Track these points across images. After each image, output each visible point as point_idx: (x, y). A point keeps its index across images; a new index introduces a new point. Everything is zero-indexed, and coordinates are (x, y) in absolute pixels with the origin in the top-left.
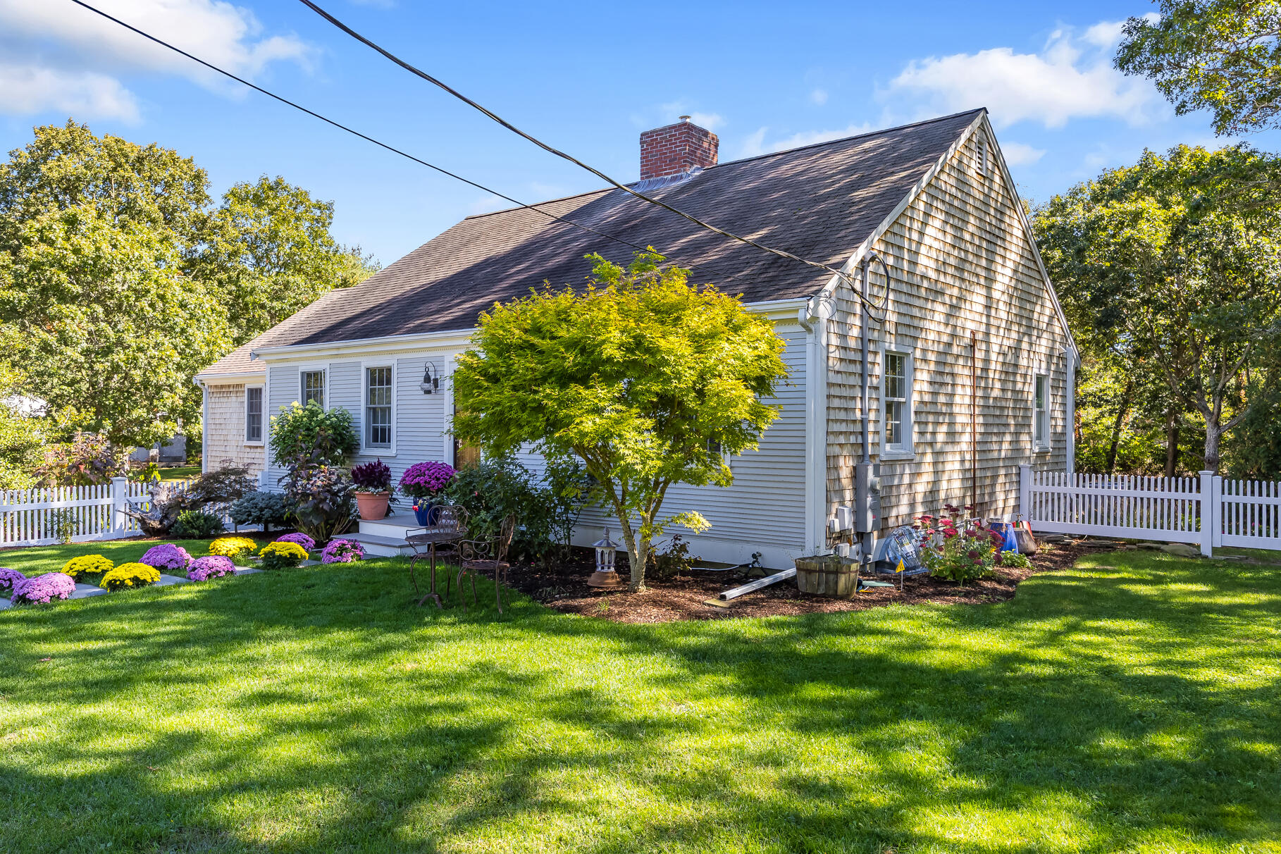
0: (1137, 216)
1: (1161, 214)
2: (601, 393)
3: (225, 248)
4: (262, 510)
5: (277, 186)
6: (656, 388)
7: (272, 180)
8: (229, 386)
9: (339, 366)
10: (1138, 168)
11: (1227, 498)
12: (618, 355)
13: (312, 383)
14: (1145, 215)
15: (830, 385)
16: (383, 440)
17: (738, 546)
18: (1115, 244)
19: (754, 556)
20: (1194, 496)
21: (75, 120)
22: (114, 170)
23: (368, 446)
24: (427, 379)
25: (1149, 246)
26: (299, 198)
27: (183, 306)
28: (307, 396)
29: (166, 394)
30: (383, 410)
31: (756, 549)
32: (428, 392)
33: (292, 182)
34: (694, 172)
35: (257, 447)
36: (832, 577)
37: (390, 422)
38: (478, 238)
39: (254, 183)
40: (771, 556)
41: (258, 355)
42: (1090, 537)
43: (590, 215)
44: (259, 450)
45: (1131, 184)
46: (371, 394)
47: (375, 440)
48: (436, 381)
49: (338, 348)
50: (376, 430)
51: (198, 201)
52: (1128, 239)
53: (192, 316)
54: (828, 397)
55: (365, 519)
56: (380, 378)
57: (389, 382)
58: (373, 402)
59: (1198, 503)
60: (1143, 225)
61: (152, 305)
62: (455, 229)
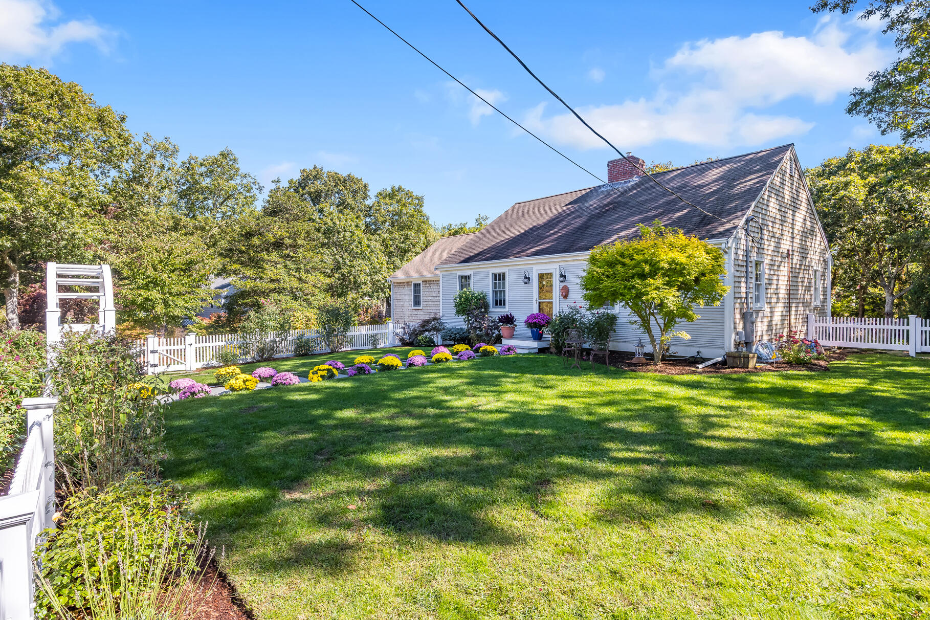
0: (847, 185)
1: (861, 182)
2: (659, 281)
3: (381, 219)
4: (455, 334)
5: (400, 189)
6: (681, 279)
7: (397, 187)
8: (404, 283)
9: (478, 272)
10: (845, 158)
11: (924, 328)
12: (666, 266)
13: (465, 279)
14: (852, 183)
15: (735, 276)
16: (501, 305)
17: (688, 349)
18: (834, 199)
19: (698, 352)
20: (906, 328)
21: (317, 166)
22: (335, 186)
23: (493, 307)
24: (526, 278)
25: (855, 200)
26: (409, 195)
27: (369, 246)
28: (462, 287)
29: (363, 286)
30: (500, 291)
31: (698, 349)
32: (526, 283)
33: (406, 187)
34: (636, 179)
35: (418, 310)
36: (746, 359)
37: (504, 296)
38: (527, 213)
39: (389, 189)
40: (705, 353)
41: (437, 269)
42: (845, 348)
43: (586, 201)
44: (420, 311)
45: (842, 166)
46: (495, 285)
47: (497, 304)
48: (529, 278)
49: (479, 265)
50: (497, 301)
51: (364, 198)
52: (843, 197)
53: (372, 251)
54: (735, 282)
55: (505, 338)
56: (499, 278)
57: (504, 279)
58: (495, 288)
59: (908, 331)
60: (851, 189)
61: (357, 247)
62: (512, 208)
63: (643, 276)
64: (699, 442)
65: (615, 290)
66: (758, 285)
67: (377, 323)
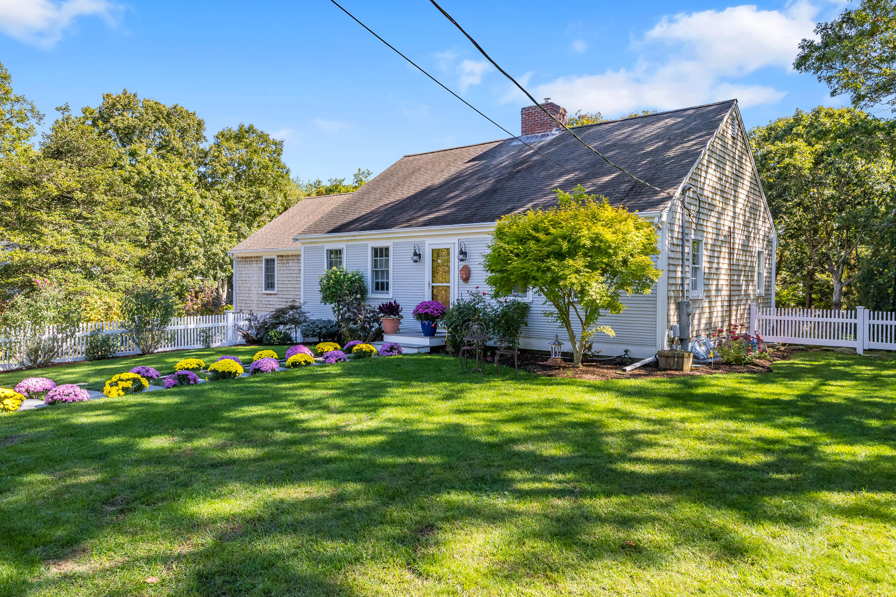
0: (792, 152)
1: (808, 149)
2: (580, 262)
3: (221, 170)
4: (321, 328)
5: (251, 130)
6: (605, 260)
7: (246, 126)
8: (251, 257)
9: (353, 246)
10: (792, 121)
11: (872, 322)
12: (588, 243)
13: (335, 255)
14: (798, 150)
15: (669, 258)
16: (383, 289)
17: (614, 346)
18: (779, 168)
19: (626, 351)
20: (853, 321)
21: (127, 90)
22: (155, 122)
23: (372, 292)
24: (415, 254)
25: (801, 169)
26: (263, 138)
27: (202, 206)
28: (330, 265)
29: (193, 262)
30: (382, 272)
31: (626, 347)
32: (416, 261)
33: (259, 127)
34: (555, 133)
35: (271, 294)
36: (680, 360)
37: (388, 278)
38: (419, 169)
39: (235, 129)
40: (634, 351)
41: (297, 240)
42: (790, 345)
43: (494, 158)
44: (273, 296)
45: (787, 132)
46: (375, 264)
47: (377, 289)
48: (419, 255)
49: (354, 236)
50: (377, 284)
51: (198, 140)
52: (788, 164)
53: (207, 213)
54: (669, 264)
55: (387, 333)
56: (381, 253)
57: (387, 256)
58: (376, 267)
59: (855, 325)
60: (797, 156)
61: (185, 207)
62: (399, 163)
63: (560, 256)
64: (622, 465)
65: (526, 273)
66: (696, 268)
67: (211, 312)
